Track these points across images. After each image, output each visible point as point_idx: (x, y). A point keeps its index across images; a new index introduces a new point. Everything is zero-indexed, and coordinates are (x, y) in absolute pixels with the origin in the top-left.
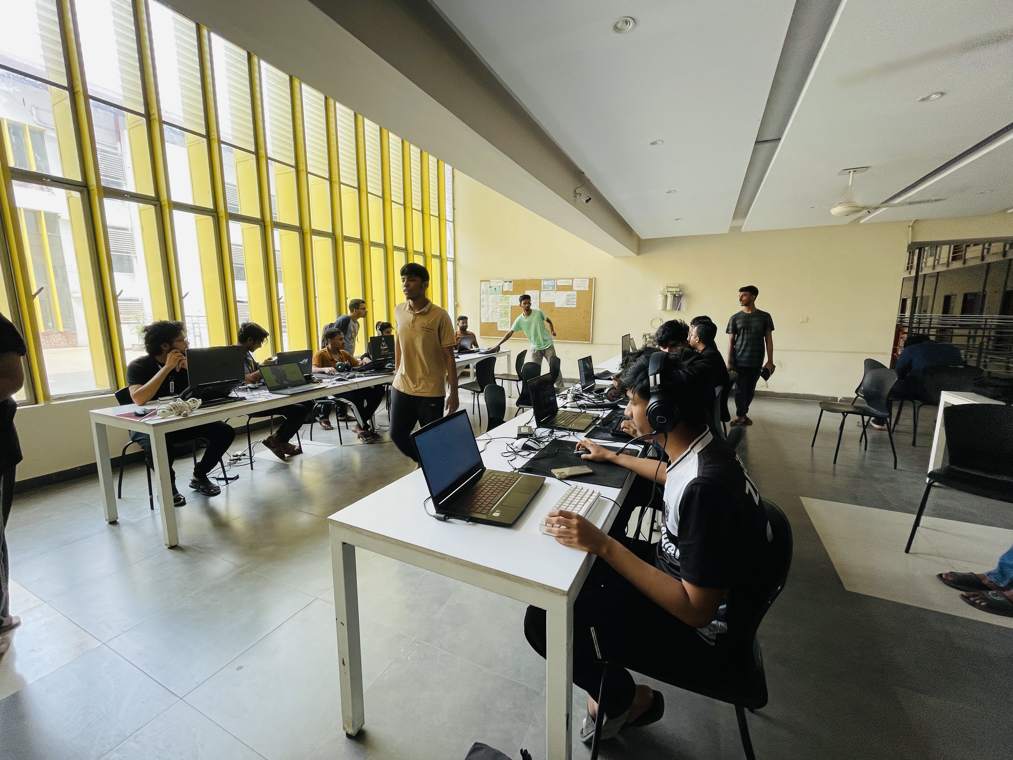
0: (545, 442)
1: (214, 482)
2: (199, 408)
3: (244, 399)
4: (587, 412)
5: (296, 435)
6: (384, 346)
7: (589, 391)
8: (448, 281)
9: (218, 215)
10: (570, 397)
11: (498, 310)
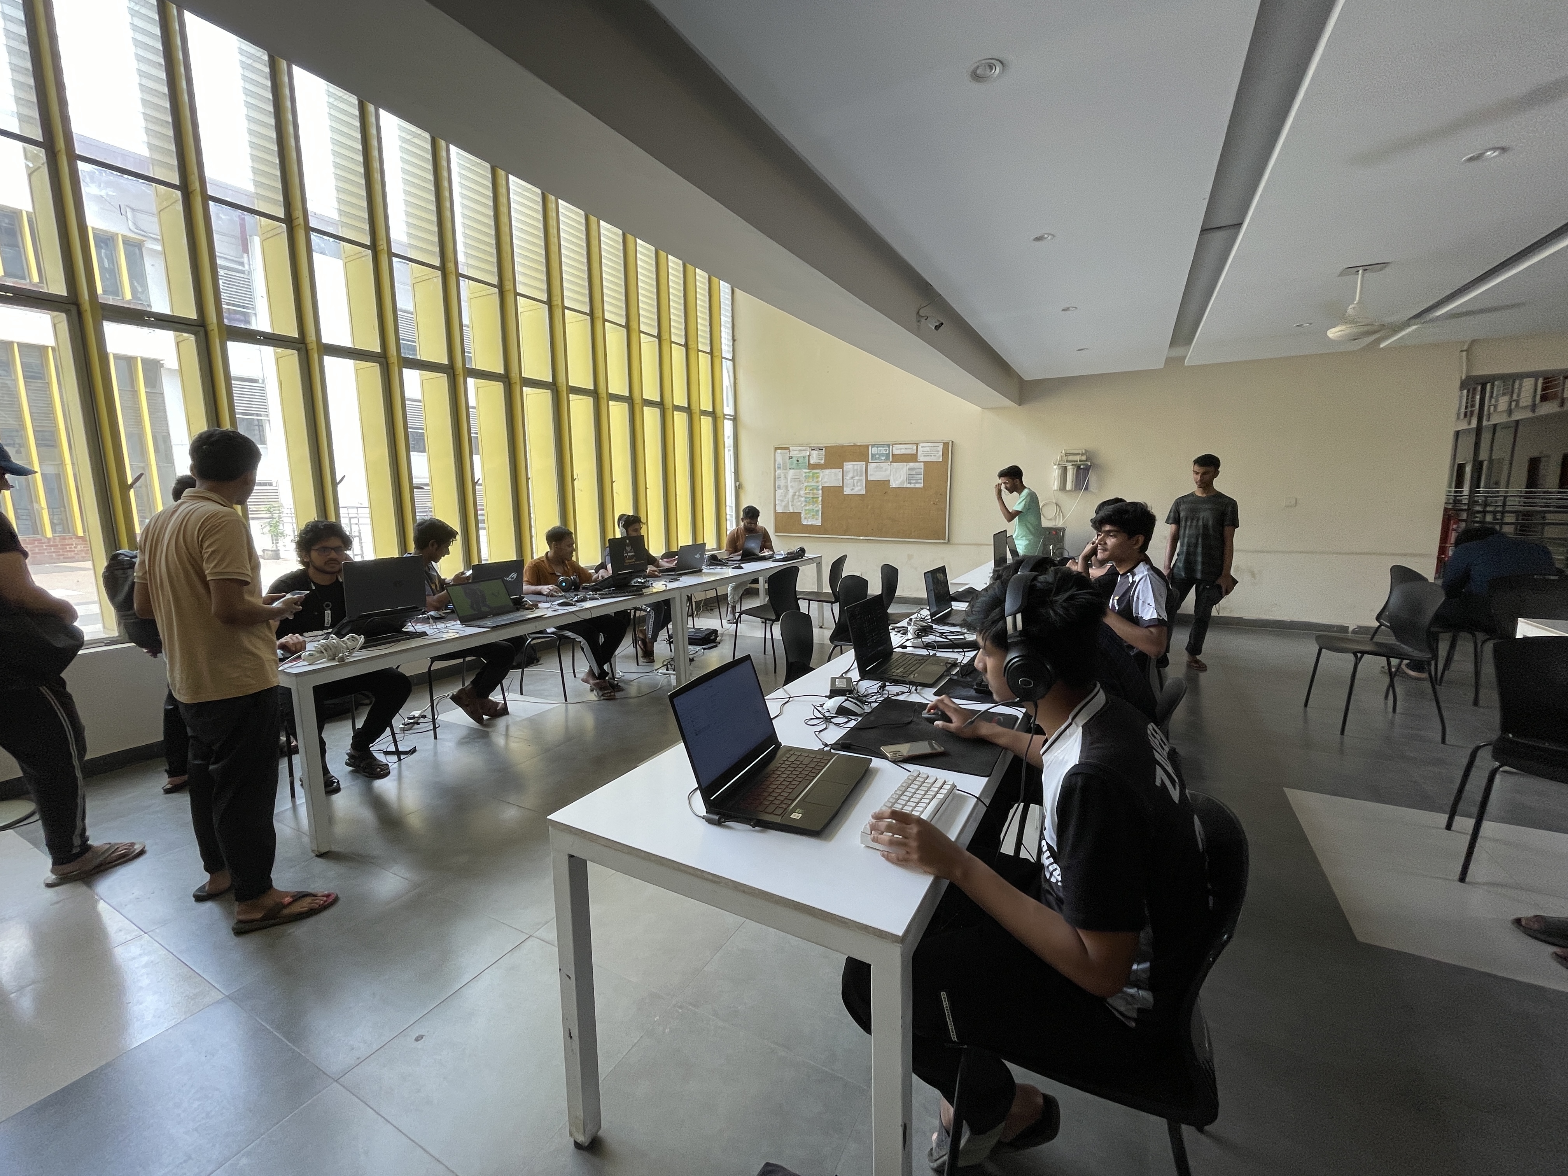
0: (873, 702)
1: (380, 757)
2: (362, 648)
3: (424, 634)
4: (938, 654)
5: (499, 687)
6: (630, 552)
7: (943, 621)
8: (726, 450)
9: (387, 362)
10: (911, 631)
11: (802, 493)
